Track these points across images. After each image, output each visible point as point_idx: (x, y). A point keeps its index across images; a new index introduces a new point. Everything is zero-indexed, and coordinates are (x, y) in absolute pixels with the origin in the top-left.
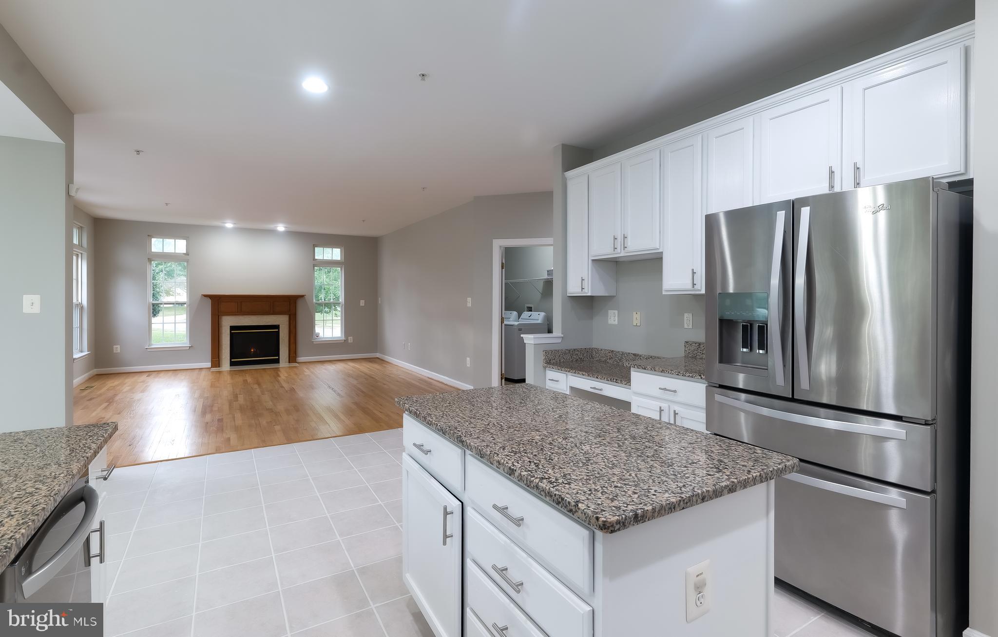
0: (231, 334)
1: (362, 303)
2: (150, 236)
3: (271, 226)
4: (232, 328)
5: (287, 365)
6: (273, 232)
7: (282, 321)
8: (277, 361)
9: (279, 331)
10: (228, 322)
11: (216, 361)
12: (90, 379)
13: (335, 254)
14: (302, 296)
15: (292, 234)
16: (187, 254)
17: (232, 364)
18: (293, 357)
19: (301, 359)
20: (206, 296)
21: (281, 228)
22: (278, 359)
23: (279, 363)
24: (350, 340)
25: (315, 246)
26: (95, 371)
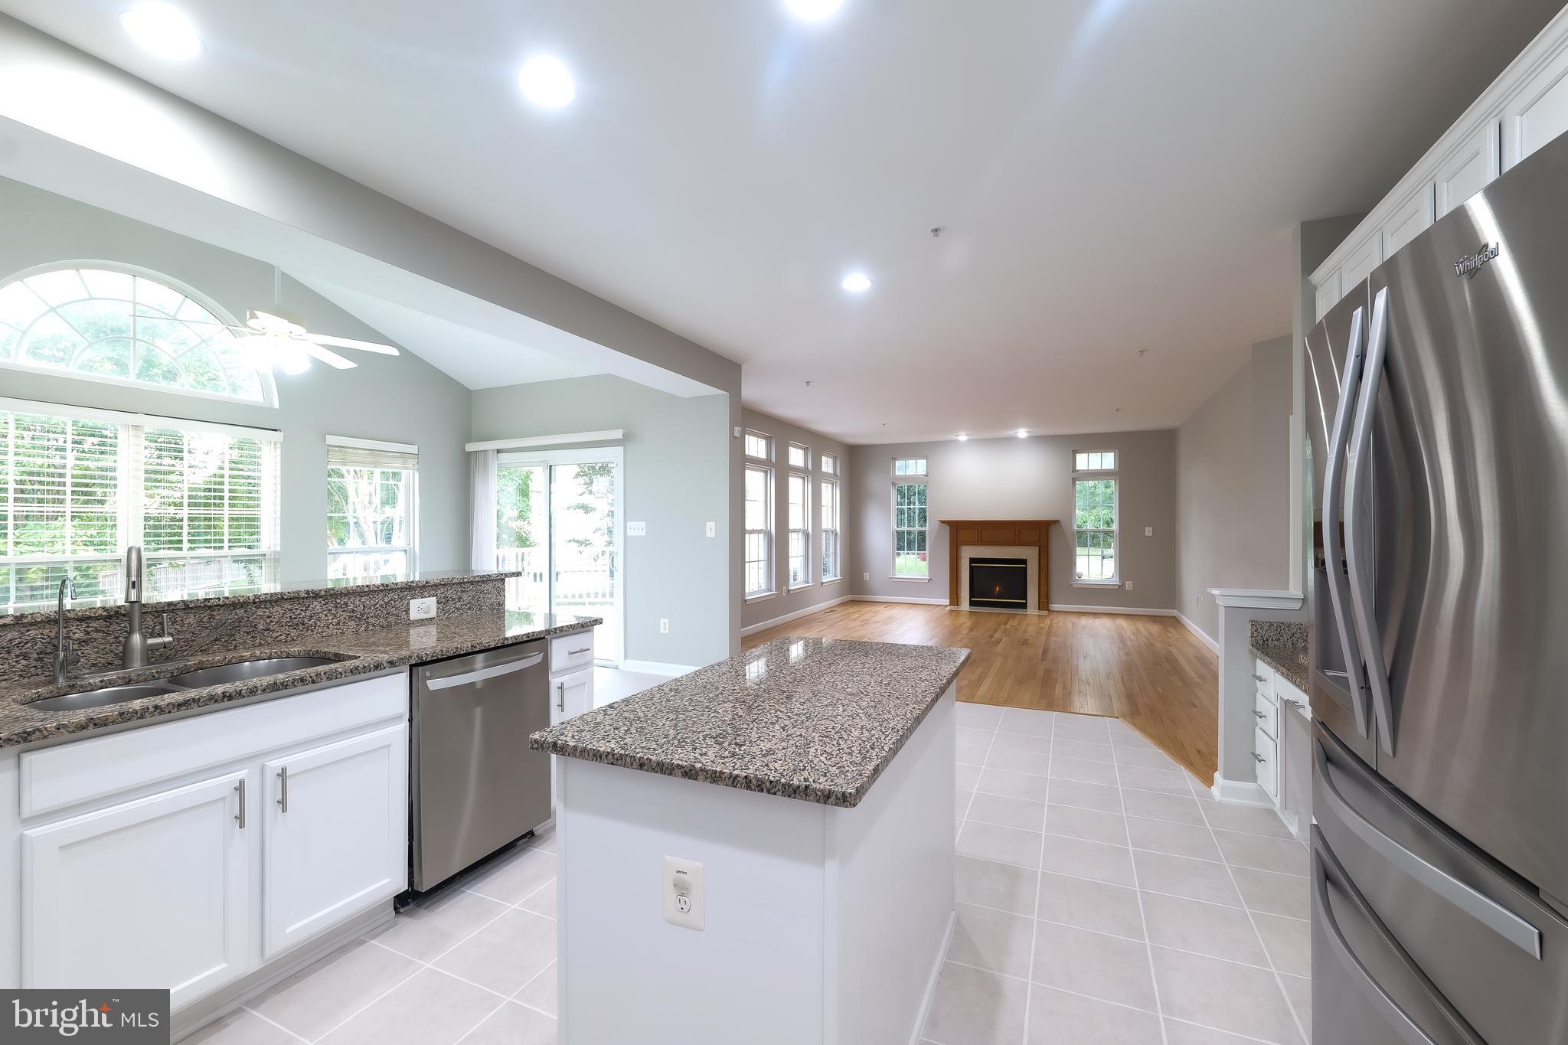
0: (971, 568)
1: (1148, 532)
2: (894, 459)
3: (1010, 433)
4: (972, 560)
5: (1036, 612)
6: (1012, 440)
7: (1030, 554)
8: (1024, 606)
9: (1026, 568)
10: (968, 553)
11: (955, 599)
12: (842, 604)
13: (1107, 461)
14: (1056, 522)
15: (1037, 440)
16: (927, 475)
17: (972, 604)
18: (1044, 603)
19: (1055, 607)
20: (942, 522)
21: (1022, 433)
22: (1026, 603)
23: (1026, 608)
24: (1129, 585)
25: (1075, 452)
26: (849, 597)
